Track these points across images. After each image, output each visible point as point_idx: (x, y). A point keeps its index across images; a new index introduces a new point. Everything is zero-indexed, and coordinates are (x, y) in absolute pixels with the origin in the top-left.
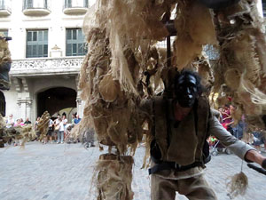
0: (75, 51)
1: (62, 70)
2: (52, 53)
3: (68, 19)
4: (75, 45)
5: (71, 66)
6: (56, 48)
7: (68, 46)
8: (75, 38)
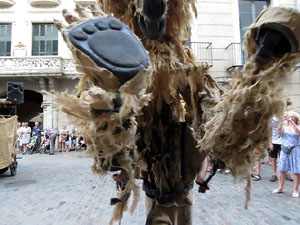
0: (42, 50)
1: (22, 72)
2: (15, 52)
3: (35, 12)
4: (43, 42)
5: (34, 67)
6: (21, 45)
7: (34, 44)
8: (43, 34)
